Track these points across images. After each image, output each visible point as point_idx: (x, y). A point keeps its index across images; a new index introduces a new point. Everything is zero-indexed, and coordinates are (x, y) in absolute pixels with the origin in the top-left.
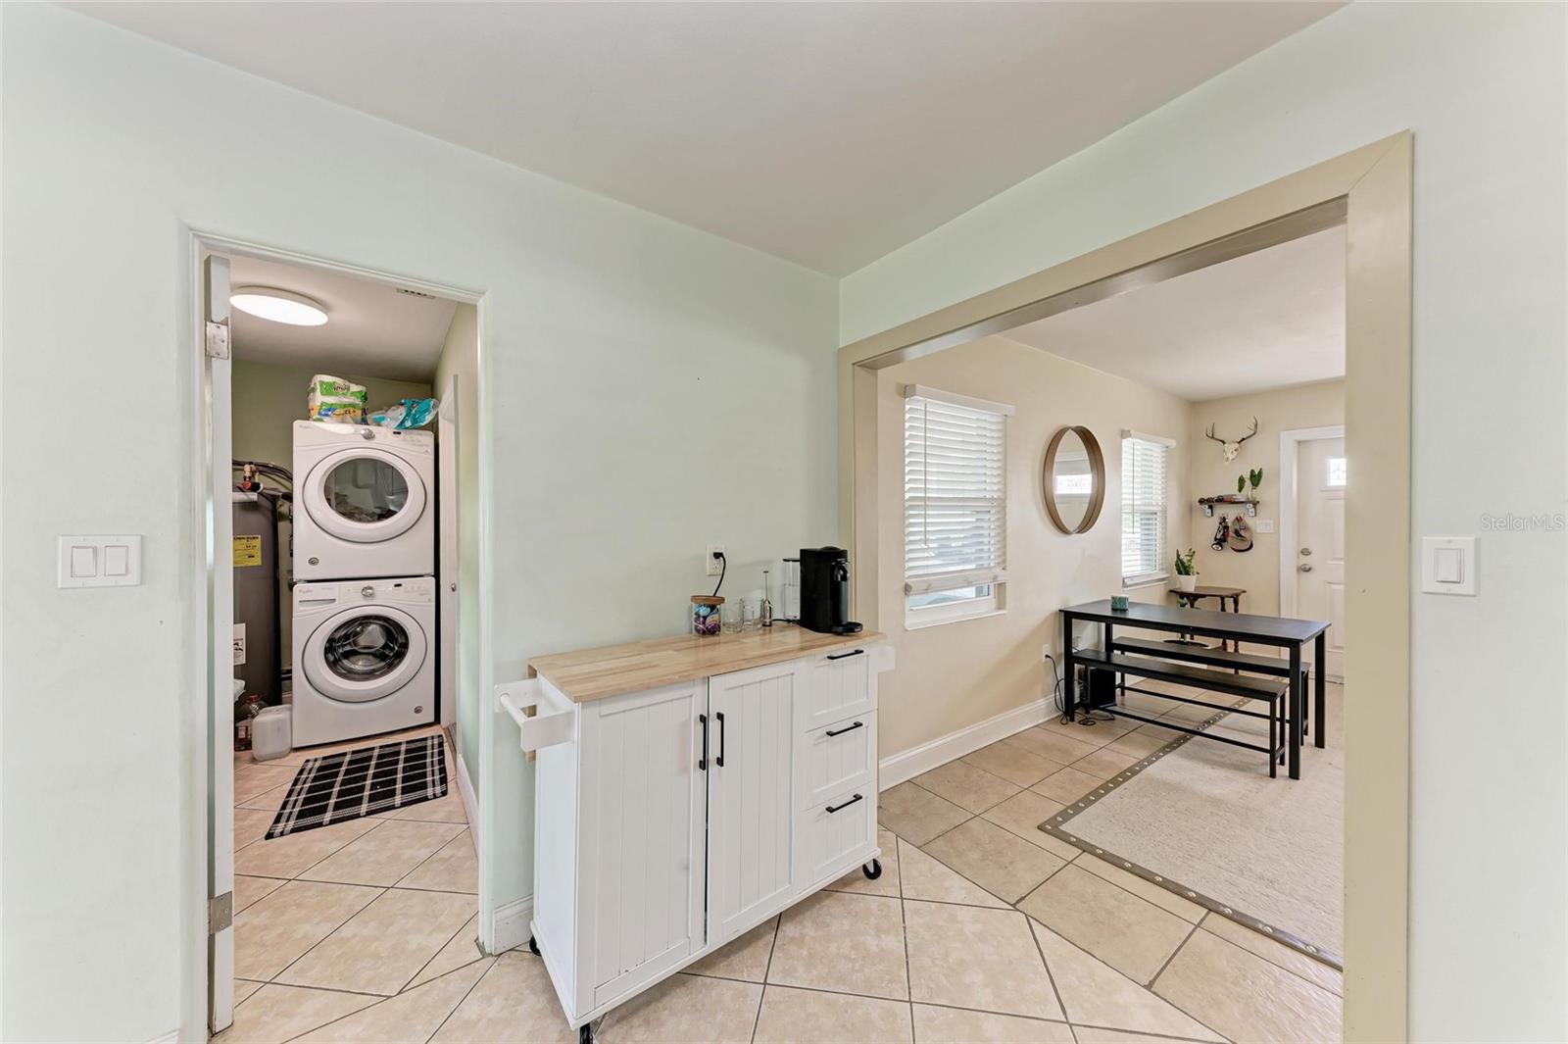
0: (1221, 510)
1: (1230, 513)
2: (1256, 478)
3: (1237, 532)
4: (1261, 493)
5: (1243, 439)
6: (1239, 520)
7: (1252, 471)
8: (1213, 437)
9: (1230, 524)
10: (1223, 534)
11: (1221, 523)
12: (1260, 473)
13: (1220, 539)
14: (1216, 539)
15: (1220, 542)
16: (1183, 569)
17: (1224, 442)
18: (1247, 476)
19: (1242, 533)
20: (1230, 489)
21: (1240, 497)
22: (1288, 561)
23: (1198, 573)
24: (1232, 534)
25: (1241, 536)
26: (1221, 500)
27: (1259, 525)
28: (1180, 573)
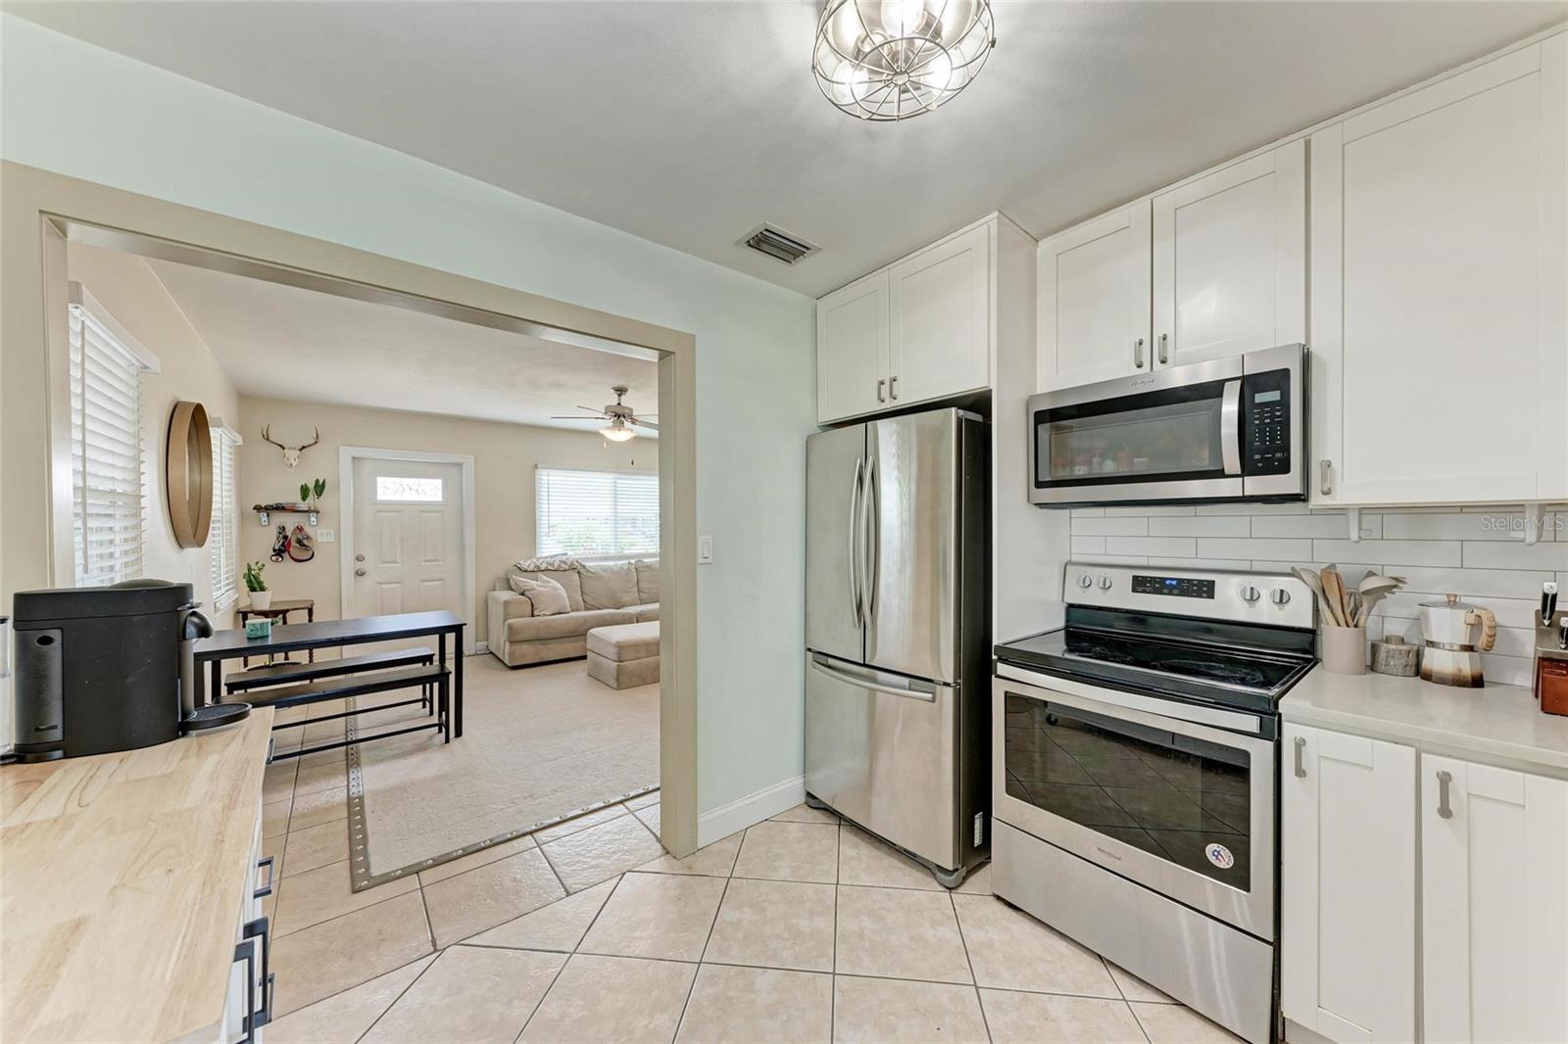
0: (280, 519)
1: (290, 522)
2: (320, 488)
3: (299, 542)
4: (323, 503)
5: (304, 447)
6: (300, 529)
7: (317, 481)
8: (268, 439)
9: (289, 534)
10: (283, 545)
11: (280, 533)
12: (324, 482)
13: (280, 550)
14: (274, 550)
15: (279, 553)
16: (255, 585)
17: (284, 448)
18: (311, 485)
19: (305, 542)
20: (293, 497)
21: (303, 506)
22: (348, 567)
23: (270, 587)
24: (294, 543)
25: (305, 546)
26: (279, 508)
27: (320, 533)
28: (253, 589)
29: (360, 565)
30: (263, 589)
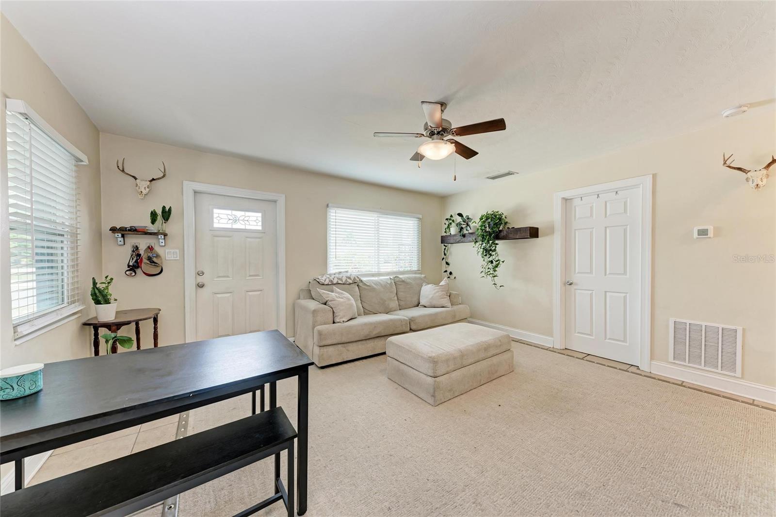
0: (133, 240)
1: (143, 243)
2: (166, 214)
3: (150, 259)
4: (171, 227)
5: (153, 179)
6: (150, 248)
7: (164, 208)
8: (123, 171)
9: (142, 252)
10: (136, 261)
11: (133, 251)
12: (170, 209)
13: (133, 266)
14: (129, 266)
15: (133, 268)
16: (100, 297)
17: (136, 179)
18: (159, 212)
19: (155, 259)
20: (144, 222)
21: (153, 228)
22: (190, 281)
23: (116, 300)
24: (145, 261)
25: (154, 262)
26: (134, 230)
27: (167, 253)
28: (98, 302)
29: (200, 280)
30: (107, 302)
